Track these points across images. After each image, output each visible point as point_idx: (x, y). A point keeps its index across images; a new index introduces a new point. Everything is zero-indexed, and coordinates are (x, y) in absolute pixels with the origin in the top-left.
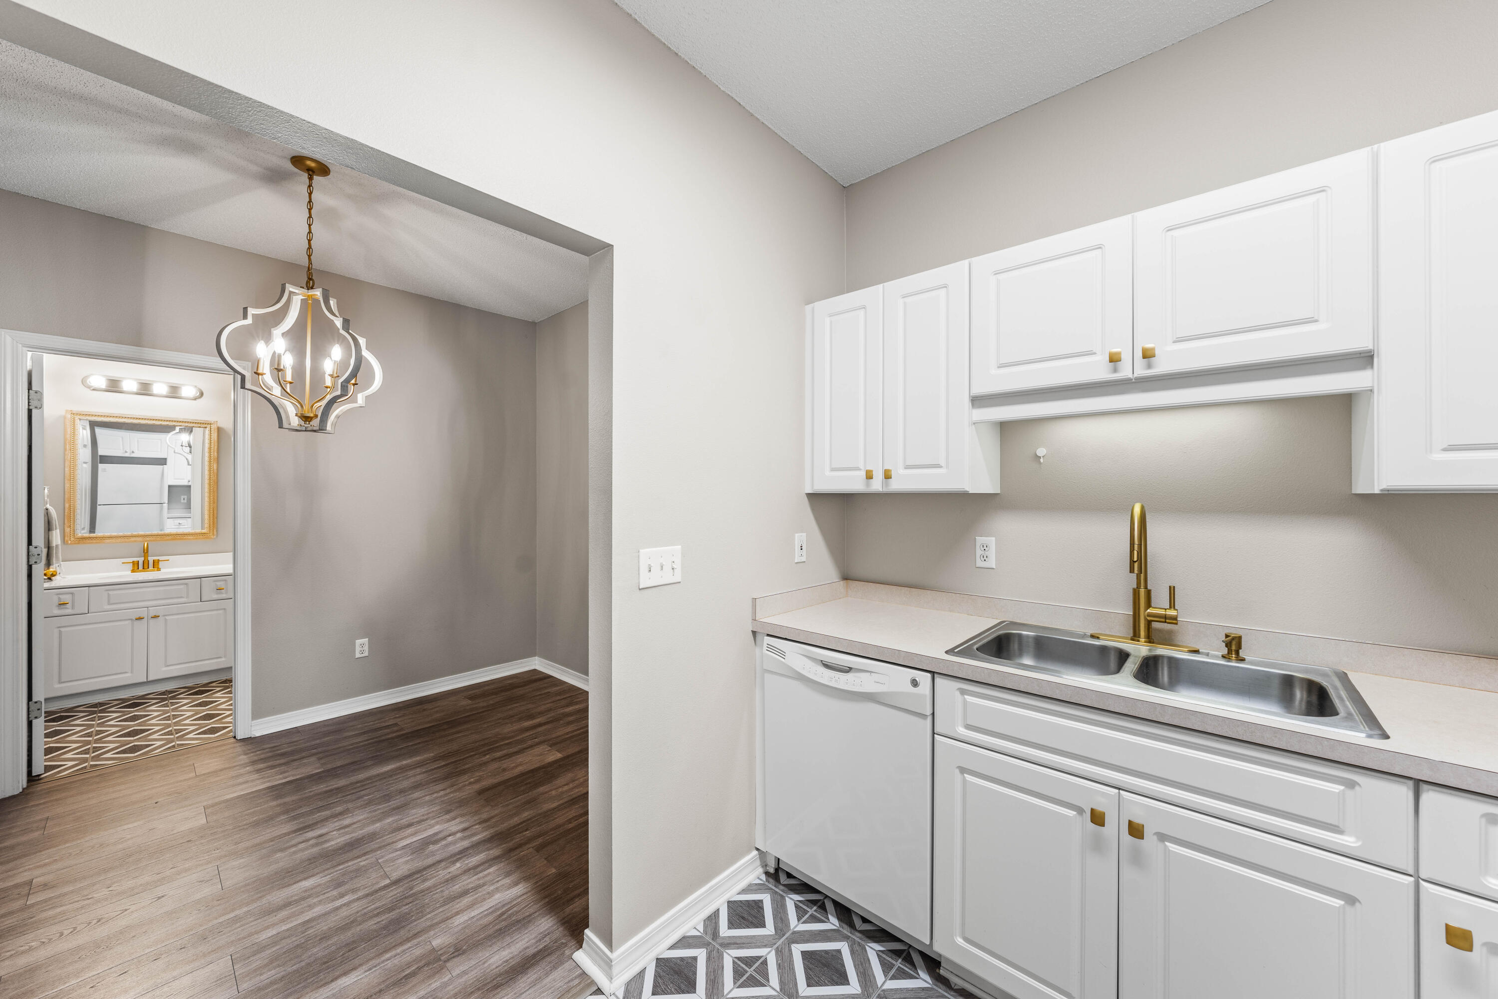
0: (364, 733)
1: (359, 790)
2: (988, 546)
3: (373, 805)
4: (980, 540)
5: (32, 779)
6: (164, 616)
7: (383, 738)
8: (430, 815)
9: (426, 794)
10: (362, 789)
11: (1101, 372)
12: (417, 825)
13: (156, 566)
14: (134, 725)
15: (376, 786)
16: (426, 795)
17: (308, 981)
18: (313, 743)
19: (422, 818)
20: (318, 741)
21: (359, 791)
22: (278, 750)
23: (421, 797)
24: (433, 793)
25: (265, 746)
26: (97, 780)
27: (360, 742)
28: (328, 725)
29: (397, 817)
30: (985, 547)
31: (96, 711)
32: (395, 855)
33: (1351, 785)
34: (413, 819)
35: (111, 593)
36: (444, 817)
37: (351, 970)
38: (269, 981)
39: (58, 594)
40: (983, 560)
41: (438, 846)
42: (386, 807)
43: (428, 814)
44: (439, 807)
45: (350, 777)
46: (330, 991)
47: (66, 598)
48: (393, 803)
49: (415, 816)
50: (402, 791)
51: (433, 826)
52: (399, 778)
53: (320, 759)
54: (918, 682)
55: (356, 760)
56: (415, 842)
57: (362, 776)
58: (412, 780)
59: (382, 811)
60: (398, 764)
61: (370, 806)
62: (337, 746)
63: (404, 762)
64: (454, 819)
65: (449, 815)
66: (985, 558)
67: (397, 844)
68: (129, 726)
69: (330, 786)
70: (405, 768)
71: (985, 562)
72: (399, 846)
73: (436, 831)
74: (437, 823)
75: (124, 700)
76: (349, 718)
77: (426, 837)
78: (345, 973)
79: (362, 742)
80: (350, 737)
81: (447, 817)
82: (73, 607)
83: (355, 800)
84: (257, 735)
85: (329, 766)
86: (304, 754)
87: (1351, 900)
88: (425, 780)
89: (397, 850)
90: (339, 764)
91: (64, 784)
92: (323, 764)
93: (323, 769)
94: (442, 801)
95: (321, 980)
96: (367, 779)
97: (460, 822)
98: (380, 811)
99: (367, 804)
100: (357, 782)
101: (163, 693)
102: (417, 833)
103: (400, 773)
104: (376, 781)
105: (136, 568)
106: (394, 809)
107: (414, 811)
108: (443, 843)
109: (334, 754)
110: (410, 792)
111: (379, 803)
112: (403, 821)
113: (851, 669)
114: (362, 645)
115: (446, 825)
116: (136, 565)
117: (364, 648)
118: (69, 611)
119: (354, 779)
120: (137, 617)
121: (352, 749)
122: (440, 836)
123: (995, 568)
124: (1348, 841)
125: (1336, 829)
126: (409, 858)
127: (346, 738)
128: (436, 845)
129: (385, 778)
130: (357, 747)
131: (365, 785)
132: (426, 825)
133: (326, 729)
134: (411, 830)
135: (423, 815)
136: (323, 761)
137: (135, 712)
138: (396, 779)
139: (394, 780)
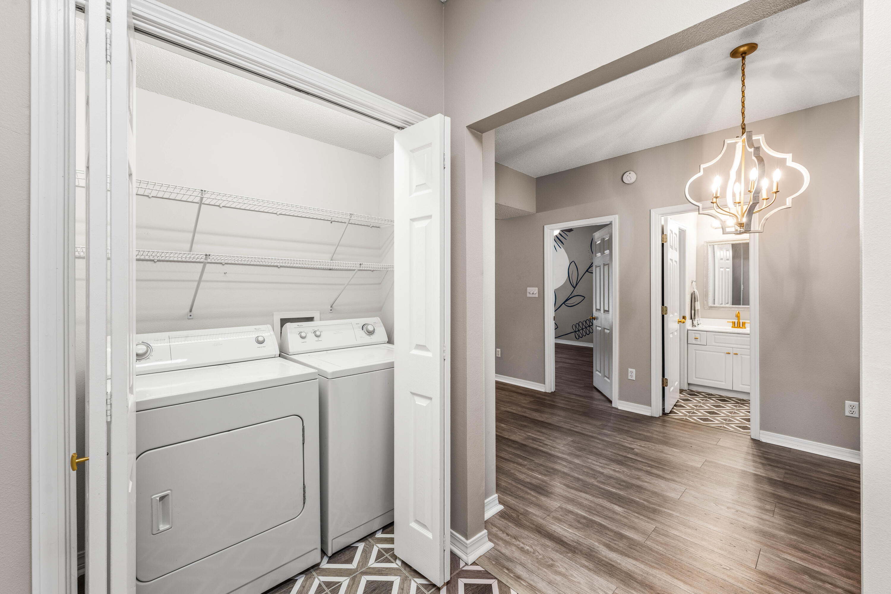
0: (836, 476)
1: (793, 506)
3: (792, 521)
5: (664, 414)
6: (741, 354)
7: (850, 488)
8: (830, 559)
9: (843, 544)
10: (795, 507)
12: (811, 556)
13: (743, 326)
14: (715, 409)
15: (808, 512)
16: (841, 545)
17: (669, 567)
18: (792, 462)
19: (820, 555)
20: (796, 463)
21: (791, 507)
22: (767, 455)
23: (835, 543)
24: (850, 549)
25: (762, 449)
26: (682, 425)
27: (827, 480)
28: (813, 458)
29: (801, 540)
31: (707, 397)
32: (774, 558)
34: (813, 550)
35: (716, 336)
36: (840, 570)
37: (689, 584)
38: (657, 550)
39: (695, 333)
41: (812, 581)
42: (800, 529)
43: (828, 557)
44: (844, 560)
45: (794, 495)
46: (672, 581)
47: (698, 336)
48: (808, 530)
49: (816, 550)
50: (824, 529)
51: (824, 567)
52: (831, 519)
53: (786, 473)
55: (811, 488)
56: (797, 563)
57: (803, 500)
58: (842, 528)
59: (794, 528)
60: (841, 511)
61: (789, 520)
62: (807, 473)
63: (849, 513)
64: (849, 578)
65: (845, 572)
67: (783, 554)
68: (713, 409)
69: (777, 491)
70: (844, 516)
72: (783, 556)
73: (822, 572)
74: (829, 568)
75: (721, 396)
76: (835, 462)
77: (810, 568)
78: (684, 582)
79: (829, 481)
80: (822, 473)
81: (844, 572)
82: (700, 342)
83: (783, 509)
84: (763, 441)
85: (788, 481)
86: (779, 465)
88: (854, 536)
89: (779, 557)
90: (796, 483)
91: (671, 421)
92: (784, 477)
93: (782, 480)
94: (851, 559)
95: (673, 573)
96: (806, 504)
97: (851, 585)
98: (793, 527)
99: (789, 517)
100: (796, 501)
101: (740, 400)
102: (805, 560)
103: (837, 517)
104: (810, 509)
105: (734, 325)
106: (805, 534)
107: (817, 546)
108: (818, 583)
109: (798, 476)
110: (830, 534)
111: (797, 523)
112: (803, 545)
114: (852, 407)
115: (837, 576)
116: (734, 324)
117: (854, 410)
118: (699, 343)
119: (796, 498)
120: (727, 352)
121: (816, 481)
122: (822, 577)
126: (782, 568)
127: (818, 472)
128: (812, 579)
129: (820, 512)
130: (820, 482)
131: (801, 506)
132: (818, 561)
133: (808, 459)
134: (802, 555)
135: (823, 555)
136: (786, 476)
137: (721, 404)
138: (828, 518)
139: (826, 518)
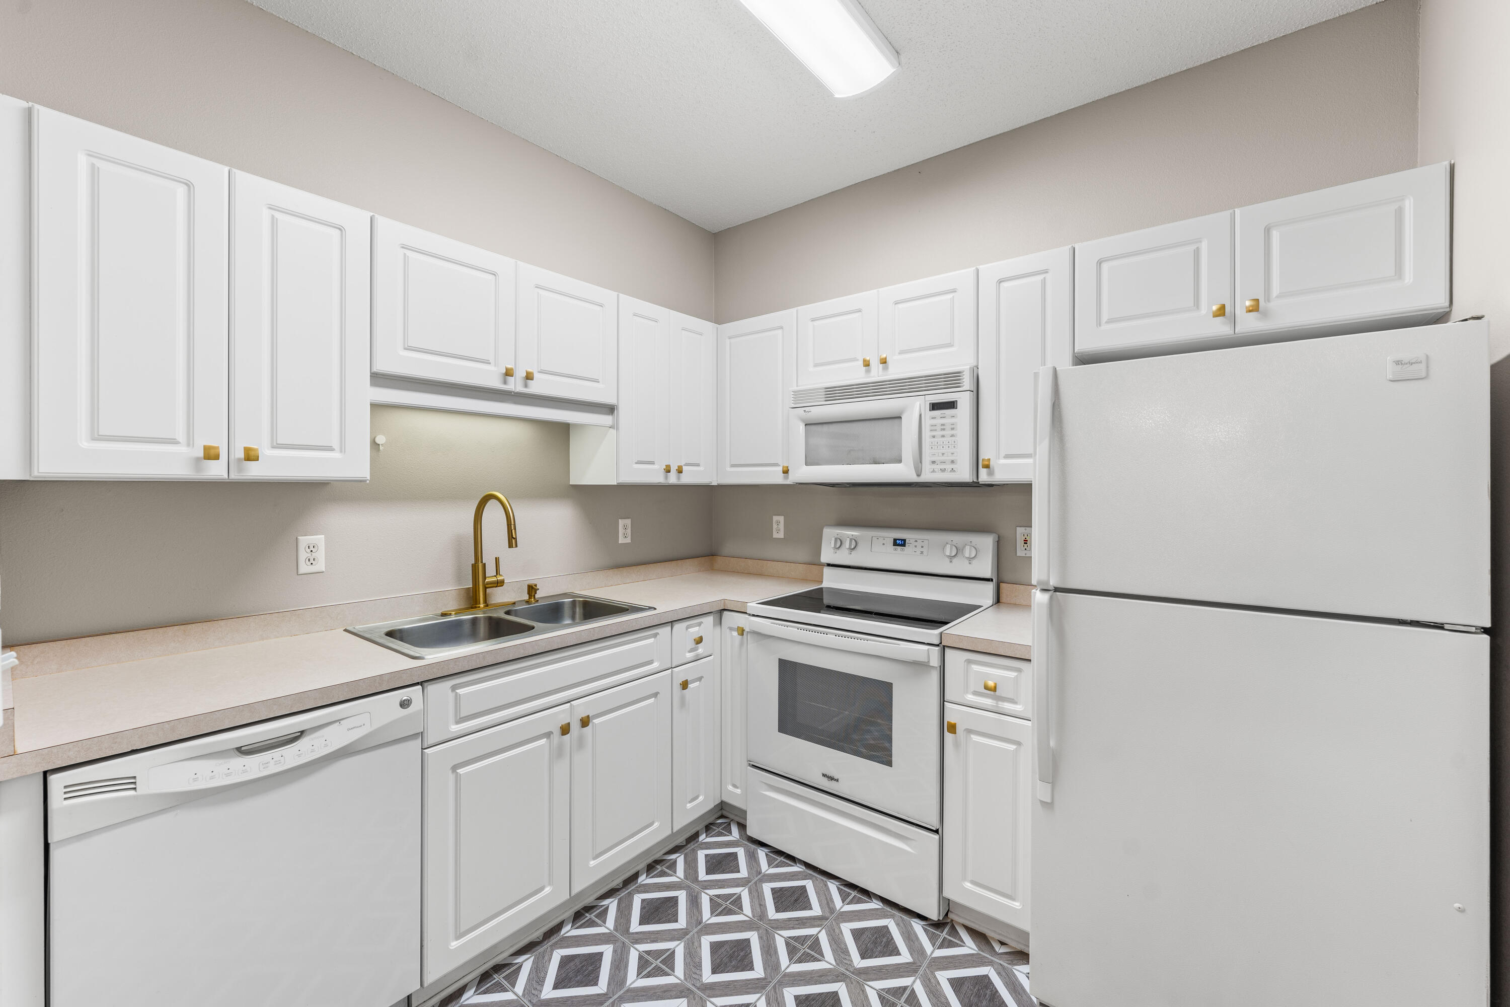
2: (316, 547)
4: (304, 540)
11: (495, 383)
30: (311, 548)
33: (655, 635)
40: (309, 563)
54: (409, 698)
66: (311, 562)
71: (312, 566)
87: (655, 695)
113: (302, 732)
123: (324, 570)
124: (655, 665)
125: (650, 662)
